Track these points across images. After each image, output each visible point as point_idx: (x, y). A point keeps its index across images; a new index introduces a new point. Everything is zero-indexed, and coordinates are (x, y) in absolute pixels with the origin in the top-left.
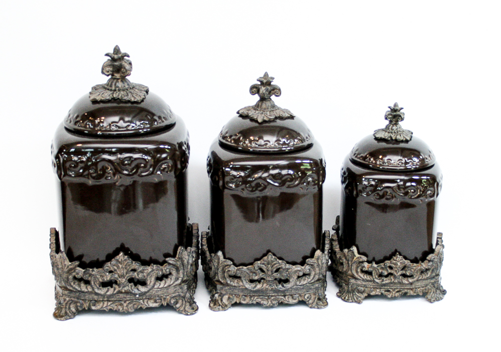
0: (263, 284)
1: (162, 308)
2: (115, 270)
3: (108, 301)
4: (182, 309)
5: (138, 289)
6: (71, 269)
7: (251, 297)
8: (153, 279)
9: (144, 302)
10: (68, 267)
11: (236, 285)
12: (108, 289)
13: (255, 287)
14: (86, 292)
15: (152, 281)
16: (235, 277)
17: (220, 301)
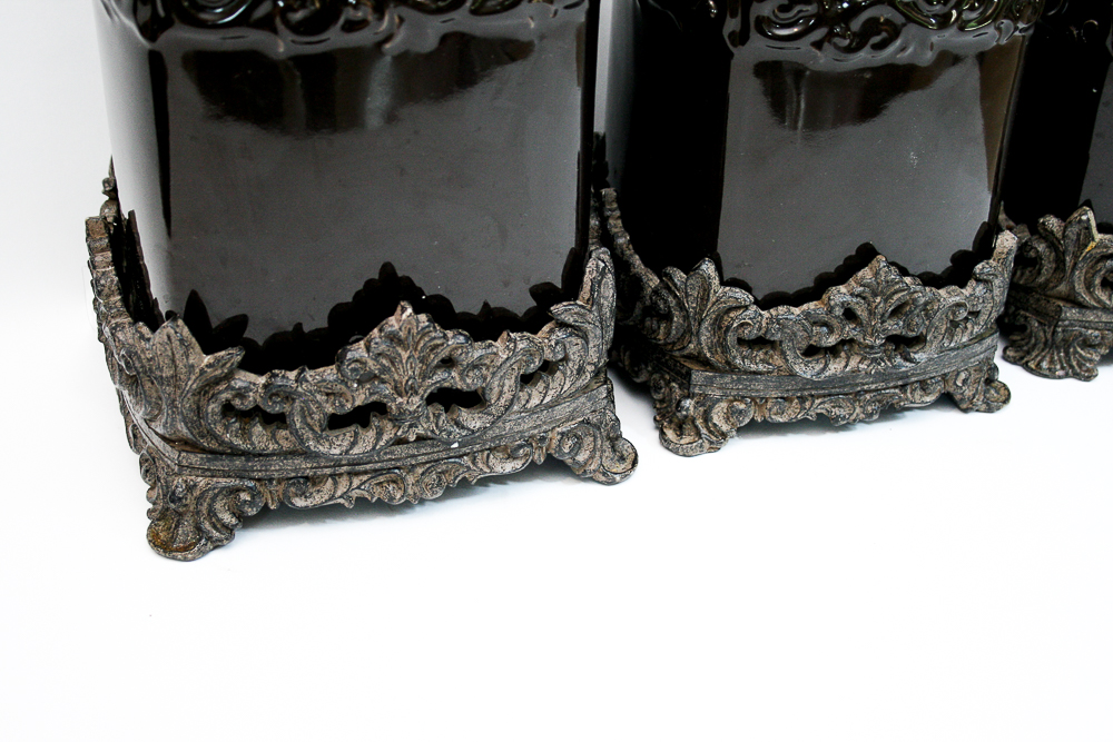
0: (848, 358)
1: (531, 471)
2: (384, 370)
3: (351, 474)
4: (592, 467)
5: (457, 424)
6: (218, 381)
7: (802, 399)
8: (510, 383)
9: (474, 462)
10: (202, 372)
11: (761, 367)
12: (356, 434)
13: (824, 369)
14: (272, 454)
15: (506, 389)
16: (761, 342)
17: (699, 422)
